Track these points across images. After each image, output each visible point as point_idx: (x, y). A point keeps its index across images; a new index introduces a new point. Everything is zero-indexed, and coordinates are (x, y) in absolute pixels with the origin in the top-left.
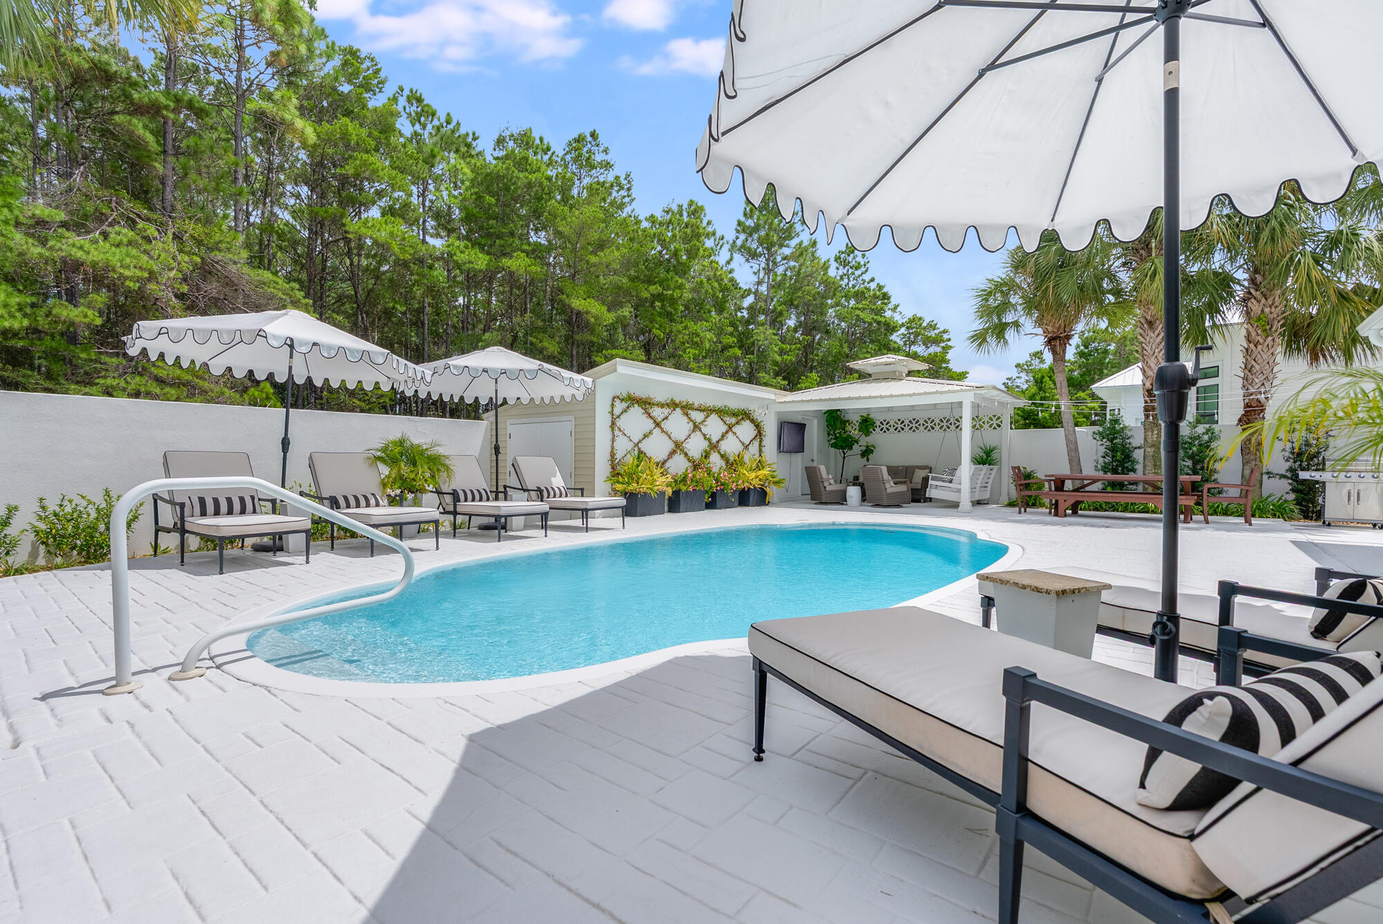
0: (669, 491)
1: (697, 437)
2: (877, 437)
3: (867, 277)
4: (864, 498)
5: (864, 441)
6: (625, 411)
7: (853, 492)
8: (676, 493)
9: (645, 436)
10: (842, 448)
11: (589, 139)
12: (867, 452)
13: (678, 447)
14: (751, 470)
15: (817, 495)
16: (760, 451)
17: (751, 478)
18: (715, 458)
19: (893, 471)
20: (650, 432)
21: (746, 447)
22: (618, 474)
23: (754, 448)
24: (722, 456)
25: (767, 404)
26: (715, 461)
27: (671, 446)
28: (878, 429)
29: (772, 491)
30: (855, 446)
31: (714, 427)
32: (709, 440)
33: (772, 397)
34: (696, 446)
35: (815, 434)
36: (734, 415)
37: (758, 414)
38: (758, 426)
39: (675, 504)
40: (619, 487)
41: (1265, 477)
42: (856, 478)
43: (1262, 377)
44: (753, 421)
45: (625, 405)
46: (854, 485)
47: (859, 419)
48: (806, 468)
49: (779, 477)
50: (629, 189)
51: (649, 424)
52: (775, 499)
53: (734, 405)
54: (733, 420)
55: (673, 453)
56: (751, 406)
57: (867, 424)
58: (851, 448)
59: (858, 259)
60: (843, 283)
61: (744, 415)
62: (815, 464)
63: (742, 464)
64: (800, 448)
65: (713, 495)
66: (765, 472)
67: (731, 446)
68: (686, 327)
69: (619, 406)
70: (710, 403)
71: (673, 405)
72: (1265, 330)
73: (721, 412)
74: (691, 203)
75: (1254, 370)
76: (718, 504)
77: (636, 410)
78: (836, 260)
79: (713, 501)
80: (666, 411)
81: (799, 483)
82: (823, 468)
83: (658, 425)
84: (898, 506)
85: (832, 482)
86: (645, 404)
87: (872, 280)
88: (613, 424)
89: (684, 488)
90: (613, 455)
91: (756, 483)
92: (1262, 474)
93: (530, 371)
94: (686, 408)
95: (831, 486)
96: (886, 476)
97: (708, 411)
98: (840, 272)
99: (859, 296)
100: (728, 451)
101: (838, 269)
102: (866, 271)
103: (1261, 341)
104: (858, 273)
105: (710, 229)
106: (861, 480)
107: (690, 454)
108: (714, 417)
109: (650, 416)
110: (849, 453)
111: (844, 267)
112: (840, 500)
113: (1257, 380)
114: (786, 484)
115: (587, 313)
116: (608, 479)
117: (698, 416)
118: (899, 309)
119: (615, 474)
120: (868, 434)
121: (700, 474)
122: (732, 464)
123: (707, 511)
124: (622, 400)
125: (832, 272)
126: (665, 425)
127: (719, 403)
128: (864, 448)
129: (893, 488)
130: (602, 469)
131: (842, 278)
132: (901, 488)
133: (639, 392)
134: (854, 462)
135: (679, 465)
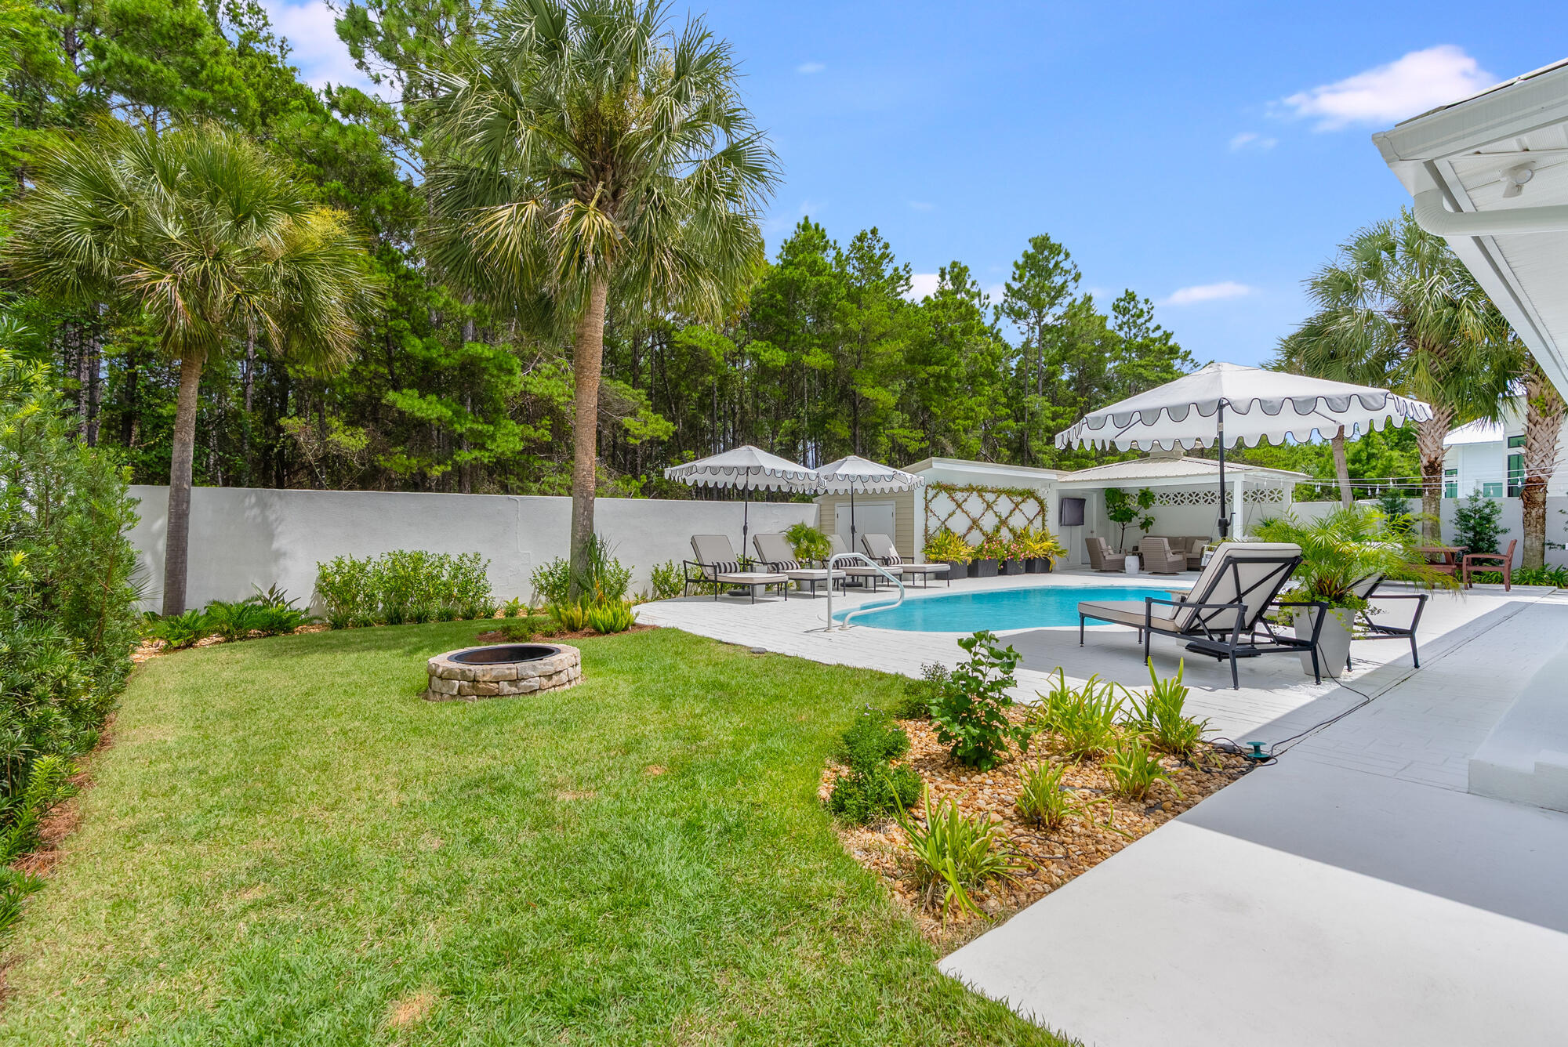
0: (970, 559)
1: (990, 514)
2: (1156, 510)
3: (1151, 325)
4: (1142, 567)
5: (1144, 513)
6: (935, 496)
7: (1132, 562)
8: (975, 561)
9: (950, 515)
10: (1121, 520)
11: (870, 236)
12: (1146, 524)
13: (975, 523)
14: (1037, 542)
15: (1096, 563)
16: (1044, 525)
17: (1036, 549)
18: (1004, 532)
19: (1174, 542)
20: (954, 512)
21: (1031, 522)
22: (931, 547)
23: (1038, 522)
24: (1010, 530)
25: (1048, 484)
26: (1005, 534)
27: (969, 523)
28: (1157, 502)
29: (1055, 560)
30: (1134, 519)
31: (1004, 505)
32: (1000, 517)
33: (1054, 477)
34: (989, 522)
35: (1094, 509)
36: (1020, 494)
37: (1041, 493)
38: (1041, 504)
39: (973, 570)
40: (933, 556)
41: (1547, 547)
42: (1136, 548)
43: (1541, 454)
44: (1036, 499)
45: (935, 491)
46: (1134, 554)
47: (1139, 493)
48: (1087, 540)
49: (1062, 546)
51: (953, 506)
52: (1057, 568)
53: (1020, 487)
54: (1020, 499)
55: (970, 529)
56: (1035, 487)
57: (1146, 497)
58: (1130, 521)
59: (1140, 306)
60: (1122, 334)
61: (1029, 494)
62: (1095, 536)
63: (1029, 537)
64: (1080, 521)
65: (1004, 563)
66: (1049, 543)
67: (1018, 522)
69: (931, 493)
70: (1001, 486)
71: (970, 489)
72: (1544, 411)
73: (1009, 493)
75: (1533, 448)
76: (1009, 570)
77: (944, 495)
78: (1114, 309)
79: (1004, 568)
80: (965, 494)
81: (1079, 552)
82: (1102, 540)
83: (959, 506)
84: (1174, 574)
85: (1111, 552)
86: (950, 489)
87: (1158, 328)
88: (927, 506)
89: (982, 558)
90: (926, 531)
91: (1041, 553)
92: (1544, 545)
93: (888, 476)
94: (981, 491)
95: (1110, 555)
96: (1167, 547)
97: (999, 492)
98: (1119, 322)
99: (1144, 349)
100: (1016, 526)
101: (1116, 318)
102: (1151, 318)
103: (1540, 420)
104: (1142, 320)
105: (974, 290)
106: (1140, 551)
107: (984, 529)
108: (1003, 497)
109: (953, 499)
110: (1128, 525)
111: (1124, 315)
112: (1119, 568)
113: (1536, 457)
114: (1067, 554)
115: (877, 400)
116: (924, 550)
117: (990, 497)
118: (1190, 357)
119: (929, 546)
120: (1147, 507)
121: (994, 546)
122: (1018, 537)
123: (999, 577)
124: (933, 488)
125: (1110, 325)
126: (965, 506)
127: (1008, 486)
128: (1143, 520)
129: (1172, 558)
130: (919, 542)
131: (1121, 328)
132: (1179, 557)
133: (945, 481)
134: (1134, 533)
135: (976, 538)
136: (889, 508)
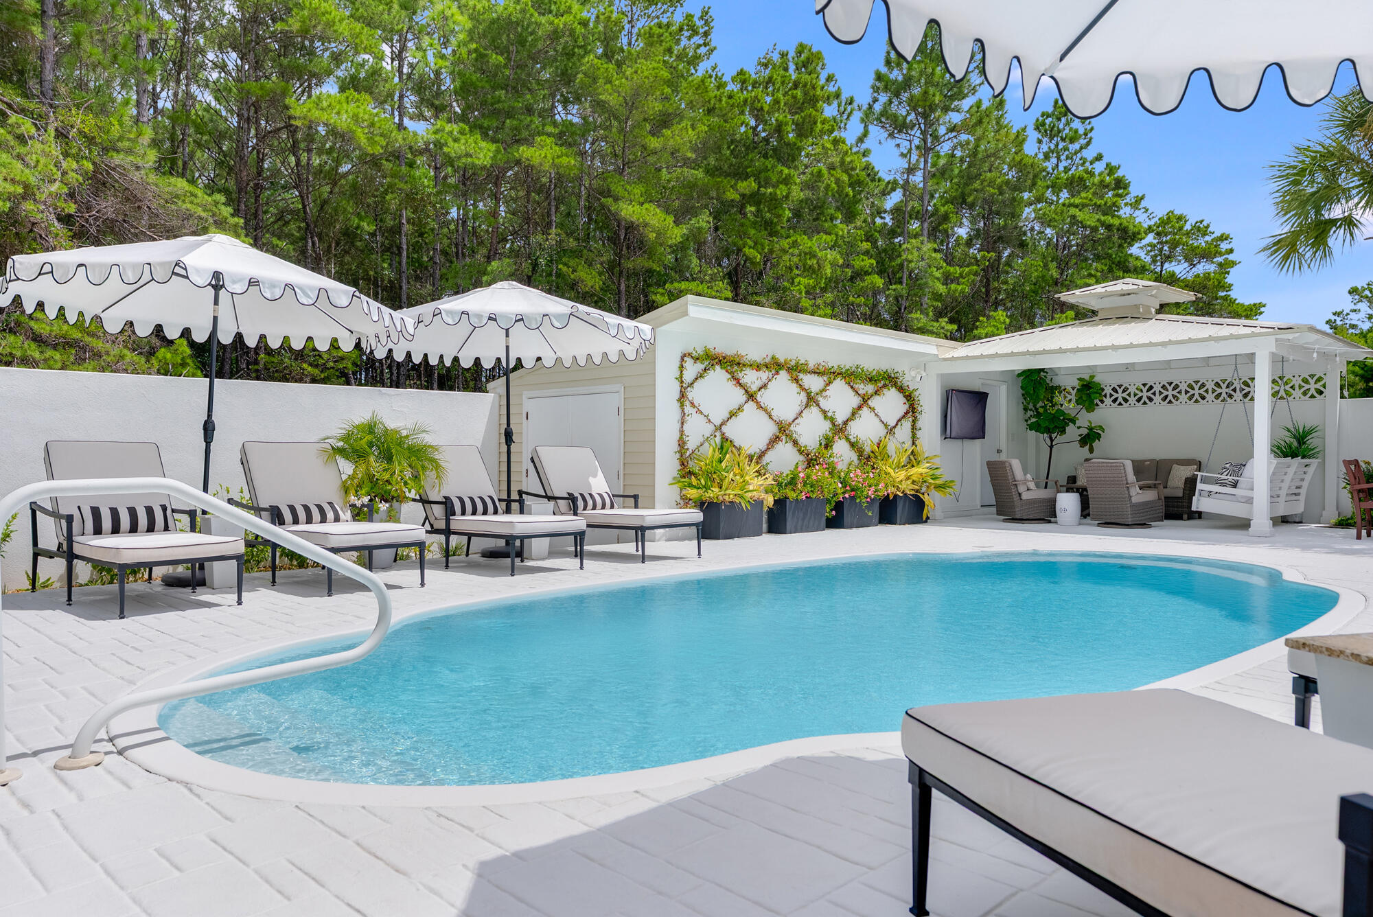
0: (769, 500)
1: (813, 414)
2: (1105, 414)
3: (1089, 154)
4: (1085, 510)
5: (1086, 419)
6: (700, 376)
7: (1068, 503)
8: (780, 503)
9: (732, 415)
10: (1049, 431)
12: (1090, 438)
13: (783, 431)
14: (901, 467)
15: (1007, 507)
16: (914, 437)
17: (899, 480)
18: (841, 449)
19: (1140, 468)
20: (740, 409)
21: (891, 431)
22: (691, 473)
23: (904, 431)
24: (852, 445)
25: (923, 362)
26: (842, 452)
27: (772, 429)
28: (1108, 401)
29: (932, 500)
30: (1070, 429)
31: (840, 399)
32: (832, 420)
33: (932, 350)
34: (811, 430)
35: (1002, 409)
36: (872, 380)
37: (910, 379)
38: (909, 397)
39: (778, 519)
40: (692, 493)
42: (1072, 479)
44: (901, 389)
45: (700, 367)
46: (1069, 490)
47: (1076, 384)
48: (990, 464)
49: (945, 477)
50: (706, 34)
51: (739, 396)
52: (938, 514)
53: (871, 365)
54: (870, 388)
55: (775, 440)
56: (898, 366)
57: (1089, 391)
58: (1063, 431)
59: (1074, 125)
60: (1049, 165)
61: (889, 380)
62: (1003, 457)
63: (886, 457)
64: (979, 431)
65: (839, 506)
66: (921, 470)
67: (866, 429)
68: (795, 244)
69: (692, 369)
70: (833, 361)
71: (775, 366)
73: (851, 376)
74: (801, 49)
76: (847, 520)
77: (718, 375)
78: (1037, 129)
79: (838, 516)
80: (764, 375)
81: (977, 487)
82: (1016, 465)
83: (751, 397)
84: (1143, 525)
85: (1032, 485)
86: (732, 364)
87: (1099, 158)
88: (683, 396)
89: (792, 495)
90: (682, 444)
91: (907, 487)
93: (559, 316)
94: (795, 370)
95: (1030, 492)
96: (1131, 477)
97: (831, 374)
98: (1045, 148)
99: (1076, 184)
100: (862, 437)
101: (1040, 142)
102: (1088, 144)
104: (1076, 146)
105: (831, 89)
106: (1081, 483)
107: (803, 441)
108: (839, 385)
109: (739, 383)
110: (1060, 439)
111: (1051, 139)
112: (1046, 514)
114: (956, 489)
115: (644, 225)
116: (675, 481)
117: (814, 383)
118: (1143, 204)
119: (686, 473)
120: (1091, 407)
121: (818, 473)
122: (867, 458)
123: (829, 532)
124: (696, 359)
125: (1030, 148)
126: (763, 397)
127: (847, 362)
128: (1085, 431)
129: (1139, 496)
130: (665, 465)
131: (1047, 157)
132: (1150, 495)
133: (722, 347)
134: (1069, 454)
135: (784, 459)
136: (611, 400)
